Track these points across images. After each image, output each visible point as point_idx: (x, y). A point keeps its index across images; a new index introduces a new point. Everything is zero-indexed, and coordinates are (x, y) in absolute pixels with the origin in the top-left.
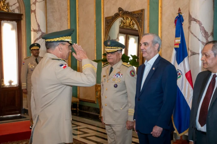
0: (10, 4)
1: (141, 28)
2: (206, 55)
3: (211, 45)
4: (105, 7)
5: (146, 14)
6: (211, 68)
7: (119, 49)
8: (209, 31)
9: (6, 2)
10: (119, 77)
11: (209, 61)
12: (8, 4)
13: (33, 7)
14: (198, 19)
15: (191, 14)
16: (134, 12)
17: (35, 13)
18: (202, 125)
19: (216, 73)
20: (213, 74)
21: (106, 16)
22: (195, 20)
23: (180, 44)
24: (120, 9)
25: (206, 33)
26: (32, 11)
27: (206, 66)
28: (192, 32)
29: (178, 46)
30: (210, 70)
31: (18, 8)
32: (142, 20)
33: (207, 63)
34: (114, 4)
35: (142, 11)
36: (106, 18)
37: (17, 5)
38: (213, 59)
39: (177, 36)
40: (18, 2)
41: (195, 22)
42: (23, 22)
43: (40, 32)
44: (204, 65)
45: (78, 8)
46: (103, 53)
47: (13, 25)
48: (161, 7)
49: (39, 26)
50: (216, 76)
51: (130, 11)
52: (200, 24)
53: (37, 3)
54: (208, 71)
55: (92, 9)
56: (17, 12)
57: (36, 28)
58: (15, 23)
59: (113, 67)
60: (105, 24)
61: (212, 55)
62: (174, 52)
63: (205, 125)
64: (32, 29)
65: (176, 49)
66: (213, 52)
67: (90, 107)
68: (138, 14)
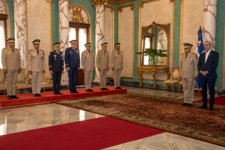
0: (84, 18)
1: (168, 34)
4: (141, 21)
5: (171, 26)
8: (214, 37)
9: (82, 17)
10: (191, 58)
12: (82, 18)
13: (98, 20)
14: (209, 32)
16: (163, 25)
17: (99, 24)
21: (142, 26)
22: (207, 32)
23: (201, 44)
24: (154, 23)
25: (212, 38)
26: (97, 22)
28: (206, 38)
29: (199, 45)
31: (87, 20)
32: (169, 30)
34: (148, 19)
35: (169, 24)
36: (142, 27)
37: (87, 18)
39: (199, 40)
40: (88, 17)
41: (207, 33)
42: (90, 29)
43: (102, 35)
45: (120, 20)
47: (85, 31)
48: (182, 23)
49: (101, 32)
51: (160, 24)
52: (210, 34)
53: (100, 18)
55: (131, 21)
56: (87, 22)
57: (99, 33)
58: (85, 29)
60: (142, 31)
62: (197, 48)
64: (96, 33)
65: (198, 46)
67: (128, 82)
68: (167, 26)
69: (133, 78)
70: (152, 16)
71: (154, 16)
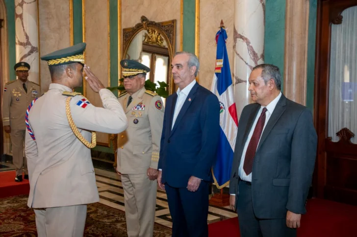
1: (172, 45)
2: (254, 83)
3: (260, 70)
4: (123, 15)
5: (179, 26)
6: (261, 99)
7: (141, 72)
8: (259, 52)
10: (140, 109)
11: (259, 91)
13: (18, 11)
14: (245, 36)
15: (236, 29)
16: (162, 23)
17: (22, 19)
18: (247, 173)
19: (266, 106)
20: (262, 107)
21: (124, 27)
22: (241, 37)
23: (222, 69)
24: (144, 19)
25: (255, 54)
26: (17, 16)
27: (255, 98)
28: (238, 53)
29: (219, 71)
30: (260, 102)
32: (173, 35)
33: (256, 94)
34: (135, 11)
35: (174, 21)
36: (124, 30)
38: (263, 88)
39: (218, 57)
41: (241, 40)
42: (4, 31)
43: (30, 47)
44: (252, 96)
45: (85, 15)
46: (119, 78)
48: (199, 18)
49: (27, 37)
50: (267, 110)
51: (157, 22)
52: (248, 43)
53: (25, 5)
54: (257, 103)
57: (24, 40)
59: (133, 96)
60: (123, 38)
61: (262, 84)
62: (215, 78)
63: (251, 174)
64: (17, 42)
65: (217, 74)
66: (263, 79)
67: (101, 152)
68: (168, 26)
69: (109, 146)
70: (142, 3)
71: (146, 3)
